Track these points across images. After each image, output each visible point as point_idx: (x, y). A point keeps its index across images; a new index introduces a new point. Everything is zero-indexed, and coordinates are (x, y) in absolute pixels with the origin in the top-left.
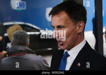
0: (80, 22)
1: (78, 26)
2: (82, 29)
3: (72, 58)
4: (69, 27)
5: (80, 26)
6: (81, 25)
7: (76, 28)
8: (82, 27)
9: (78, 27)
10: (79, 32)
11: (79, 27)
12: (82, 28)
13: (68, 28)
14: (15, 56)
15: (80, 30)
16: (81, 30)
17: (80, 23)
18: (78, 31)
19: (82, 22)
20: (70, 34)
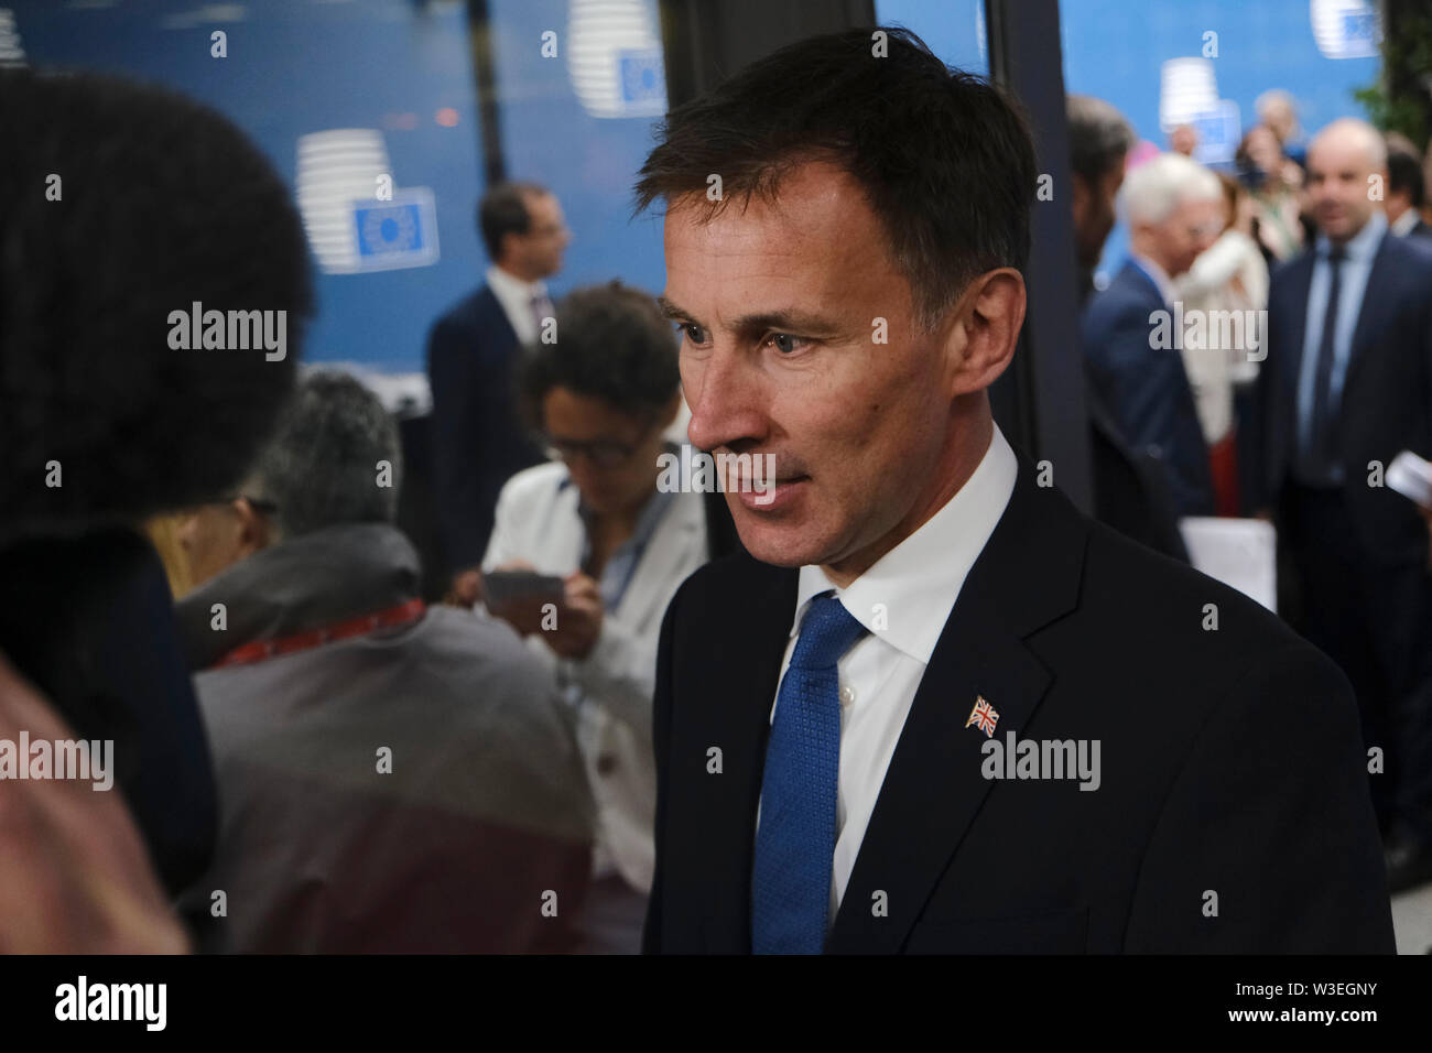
0: (985, 279)
1: (956, 319)
2: (998, 353)
3: (895, 651)
5: (982, 322)
6: (994, 307)
7: (942, 337)
8: (1004, 334)
9: (959, 336)
10: (962, 385)
11: (970, 335)
12: (1002, 345)
14: (361, 640)
15: (978, 360)
16: (989, 364)
17: (987, 292)
18: (959, 371)
19: (1008, 278)
20: (876, 407)
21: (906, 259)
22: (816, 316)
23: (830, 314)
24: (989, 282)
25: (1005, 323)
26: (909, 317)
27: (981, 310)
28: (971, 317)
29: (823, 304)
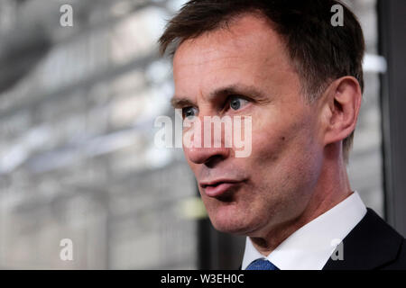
0: (339, 81)
1: (325, 102)
4: (282, 102)
5: (339, 107)
6: (345, 97)
7: (318, 110)
9: (327, 111)
10: (329, 138)
11: (331, 109)
13: (279, 103)
15: (338, 124)
17: (339, 89)
18: (328, 130)
19: (351, 82)
20: (283, 138)
21: (297, 63)
22: (251, 87)
23: (259, 87)
24: (341, 84)
25: (351, 106)
26: (300, 94)
27: (338, 99)
28: (333, 102)
29: (255, 82)
